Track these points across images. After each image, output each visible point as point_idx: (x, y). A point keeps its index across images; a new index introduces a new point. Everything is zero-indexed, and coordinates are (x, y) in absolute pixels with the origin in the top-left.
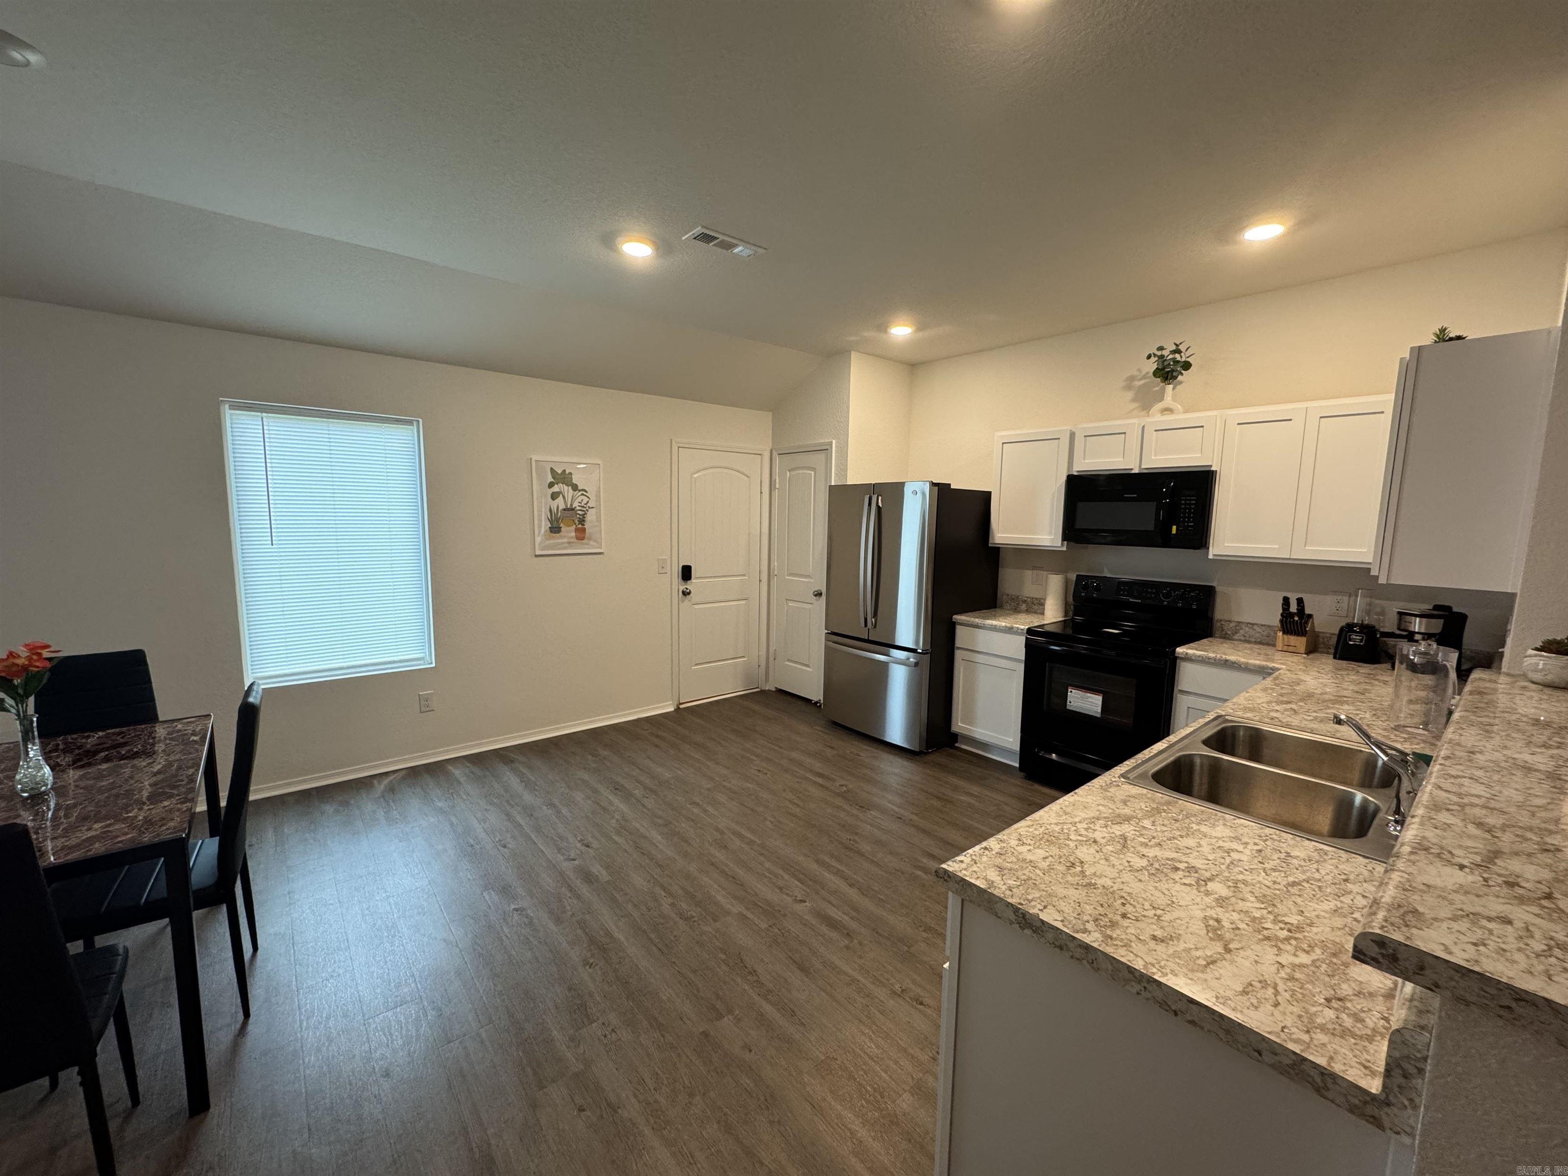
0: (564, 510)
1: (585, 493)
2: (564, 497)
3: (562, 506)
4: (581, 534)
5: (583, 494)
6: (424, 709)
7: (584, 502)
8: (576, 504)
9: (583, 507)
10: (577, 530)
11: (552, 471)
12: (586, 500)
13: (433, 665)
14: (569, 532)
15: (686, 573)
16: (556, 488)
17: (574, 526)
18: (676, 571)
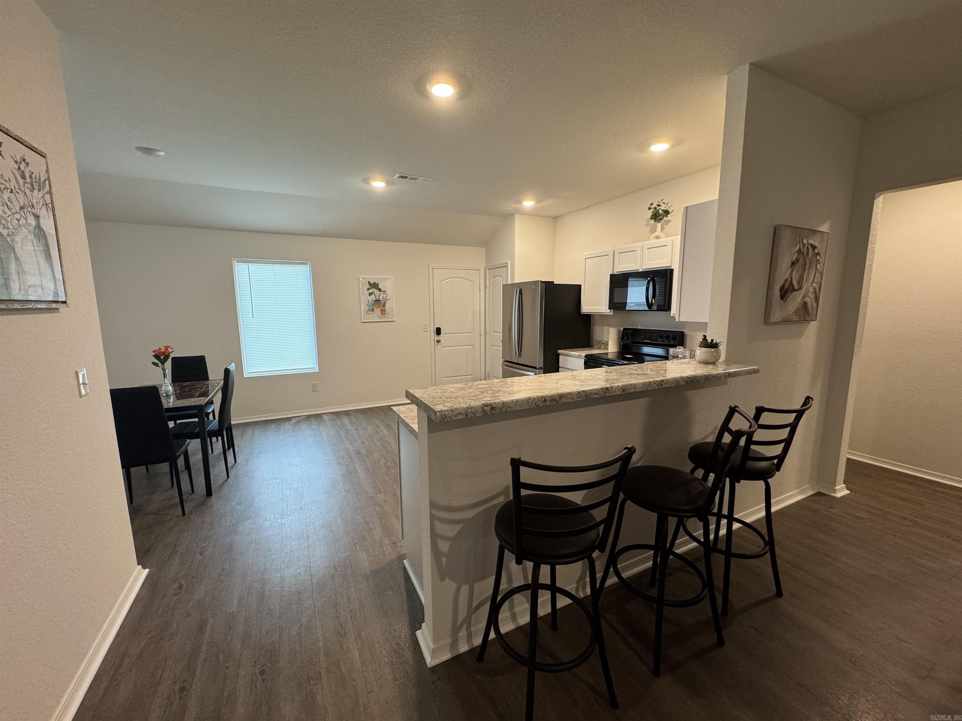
0: (375, 301)
1: (385, 293)
2: (375, 295)
3: (374, 299)
4: (383, 312)
5: (384, 293)
6: (314, 390)
7: (385, 297)
8: (381, 298)
9: (384, 299)
10: (381, 310)
11: (369, 282)
12: (385, 296)
13: (318, 371)
14: (378, 311)
15: (438, 331)
16: (371, 291)
17: (380, 308)
18: (433, 330)
